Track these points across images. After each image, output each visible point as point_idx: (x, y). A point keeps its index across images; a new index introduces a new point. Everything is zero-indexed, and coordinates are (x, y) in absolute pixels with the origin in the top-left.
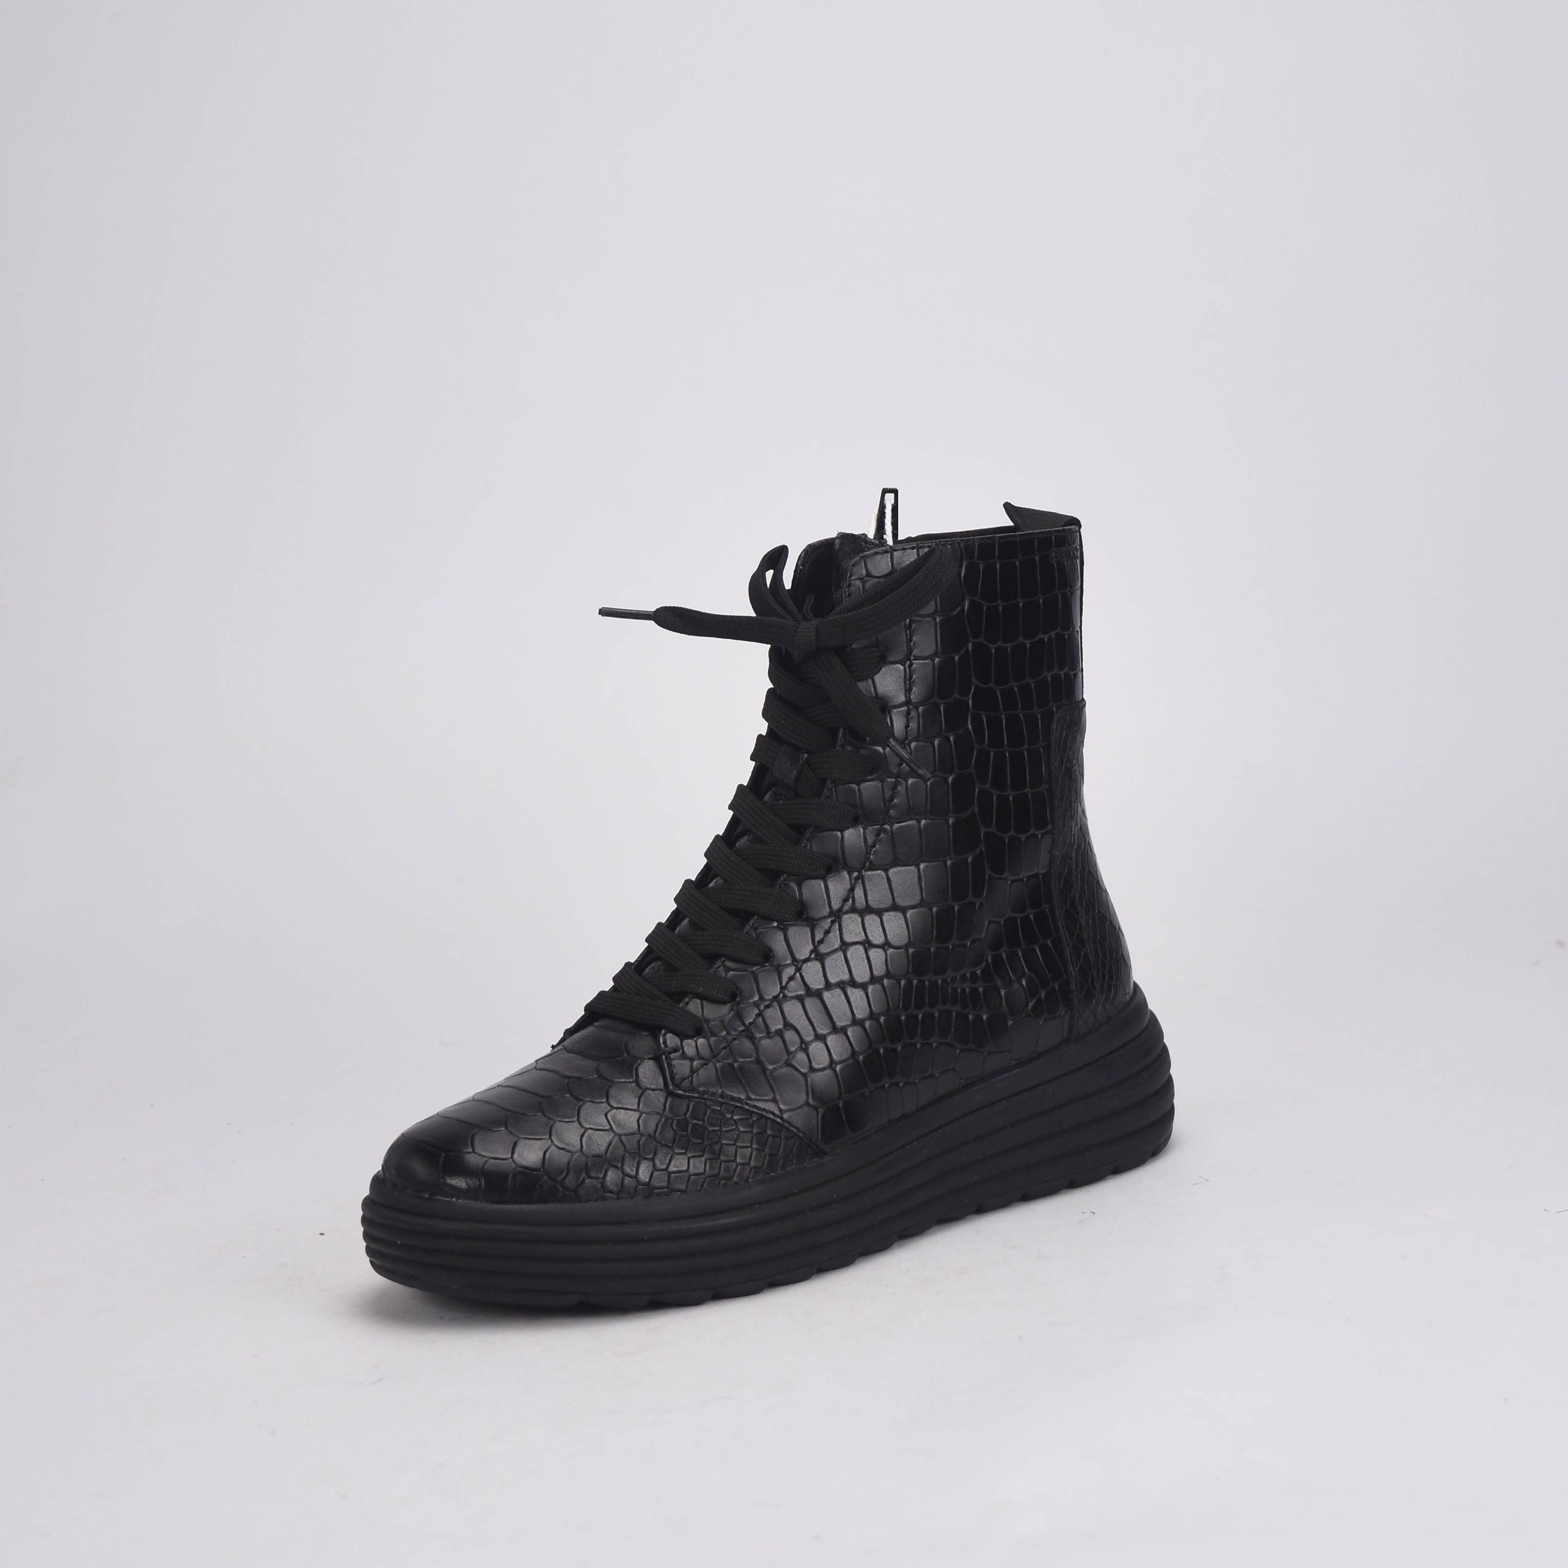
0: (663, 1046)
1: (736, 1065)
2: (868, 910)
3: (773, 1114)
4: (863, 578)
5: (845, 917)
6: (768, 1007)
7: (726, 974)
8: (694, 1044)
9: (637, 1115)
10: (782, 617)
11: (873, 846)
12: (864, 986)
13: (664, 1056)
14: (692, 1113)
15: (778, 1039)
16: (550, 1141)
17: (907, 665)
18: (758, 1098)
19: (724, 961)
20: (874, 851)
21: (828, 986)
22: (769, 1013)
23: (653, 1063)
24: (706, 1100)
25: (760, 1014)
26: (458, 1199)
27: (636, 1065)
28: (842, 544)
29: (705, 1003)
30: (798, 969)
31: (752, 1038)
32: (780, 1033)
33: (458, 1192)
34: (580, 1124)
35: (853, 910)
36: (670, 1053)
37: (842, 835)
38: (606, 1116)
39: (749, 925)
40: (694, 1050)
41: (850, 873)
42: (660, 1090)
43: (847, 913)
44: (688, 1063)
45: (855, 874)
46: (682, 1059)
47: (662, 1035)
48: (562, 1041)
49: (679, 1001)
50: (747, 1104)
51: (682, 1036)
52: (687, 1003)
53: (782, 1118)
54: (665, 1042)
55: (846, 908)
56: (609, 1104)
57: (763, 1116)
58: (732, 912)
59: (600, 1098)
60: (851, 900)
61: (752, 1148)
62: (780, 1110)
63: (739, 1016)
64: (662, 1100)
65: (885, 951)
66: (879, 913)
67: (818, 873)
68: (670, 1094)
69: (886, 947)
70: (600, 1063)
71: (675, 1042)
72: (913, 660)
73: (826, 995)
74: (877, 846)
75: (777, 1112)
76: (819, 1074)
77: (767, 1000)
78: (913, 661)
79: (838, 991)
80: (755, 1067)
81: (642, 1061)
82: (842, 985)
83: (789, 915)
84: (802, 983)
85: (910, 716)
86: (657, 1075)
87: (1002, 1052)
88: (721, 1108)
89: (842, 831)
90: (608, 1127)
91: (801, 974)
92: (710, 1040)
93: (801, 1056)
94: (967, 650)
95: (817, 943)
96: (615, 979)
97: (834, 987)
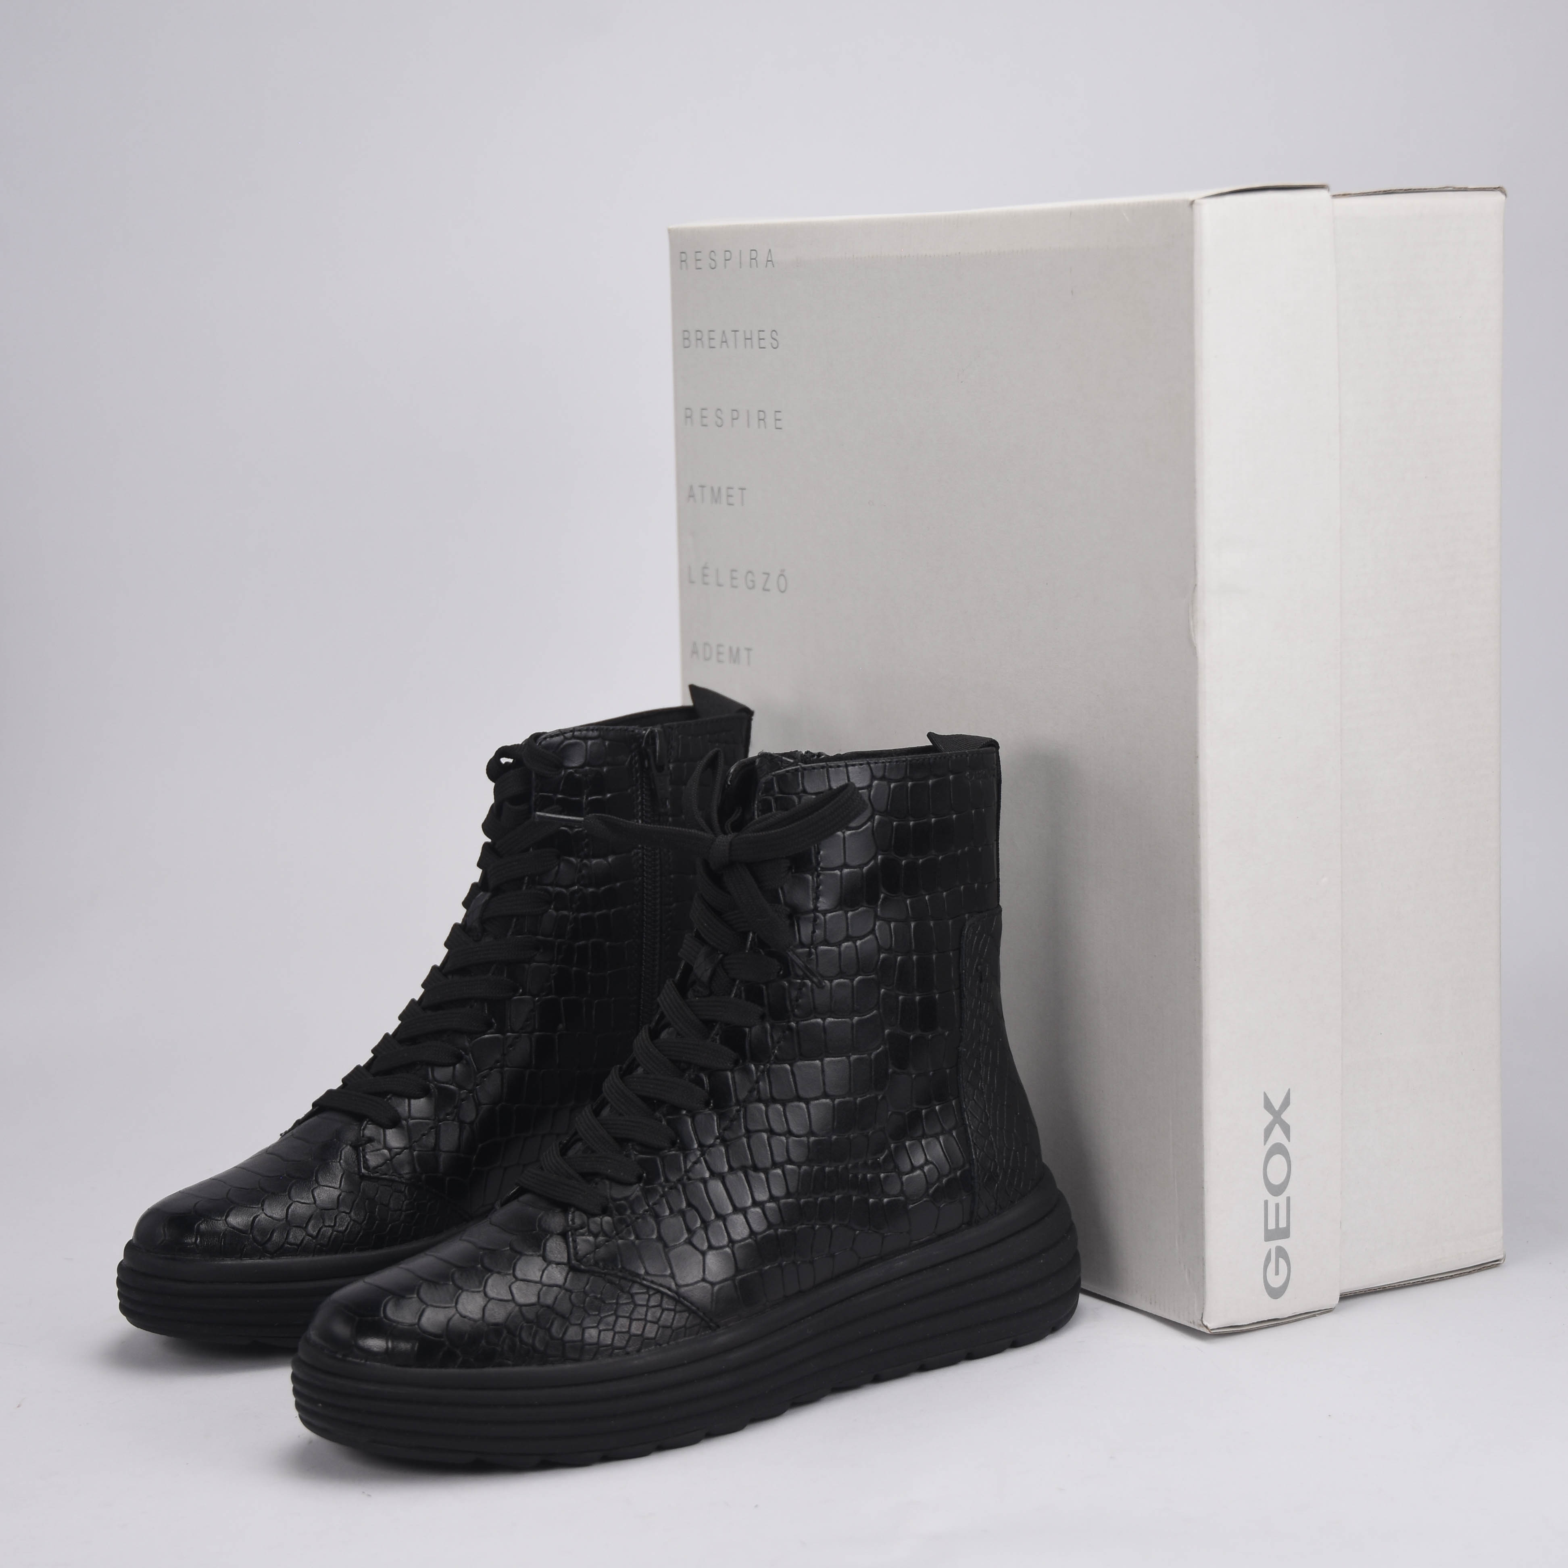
0: (570, 1223)
1: (637, 1242)
2: (772, 1099)
3: (669, 1288)
5: (751, 1106)
6: (672, 1188)
7: (635, 1157)
8: (600, 1222)
9: (539, 1287)
10: (702, 830)
11: (778, 1042)
12: (765, 1171)
13: (570, 1233)
14: (591, 1287)
15: (680, 1218)
16: (455, 1310)
17: (814, 876)
18: (656, 1273)
20: (779, 1047)
21: (731, 1170)
22: (673, 1194)
23: (560, 1238)
24: (607, 1275)
25: (665, 1195)
26: (366, 1361)
27: (546, 1239)
28: (761, 762)
29: (614, 1184)
30: (704, 1154)
31: (654, 1216)
32: (682, 1213)
33: (369, 1354)
34: (485, 1294)
35: (758, 1099)
36: (577, 1229)
37: (750, 1032)
38: (510, 1287)
40: (600, 1227)
41: (756, 1067)
42: (564, 1264)
43: (752, 1102)
44: (592, 1239)
45: (761, 1068)
46: (587, 1236)
47: (571, 1213)
50: (644, 1279)
51: (590, 1214)
53: (677, 1293)
54: (573, 1220)
55: (752, 1098)
56: (514, 1277)
57: (659, 1291)
58: (645, 1099)
59: (507, 1272)
60: (755, 1091)
61: (646, 1321)
62: (676, 1285)
63: (644, 1197)
64: (564, 1274)
65: (787, 1139)
66: (782, 1103)
68: (572, 1268)
69: (787, 1135)
70: (513, 1236)
71: (582, 1219)
74: (782, 1042)
75: (673, 1286)
76: (717, 1251)
77: (673, 1182)
78: (820, 872)
80: (657, 1244)
81: (551, 1236)
82: (744, 1170)
83: (699, 1103)
84: (706, 1167)
85: (816, 923)
86: (563, 1250)
87: (901, 1234)
88: (620, 1282)
89: (749, 1028)
90: (510, 1298)
91: (706, 1158)
92: (615, 1218)
93: (701, 1235)
94: (876, 863)
95: (723, 1129)
97: (736, 1170)
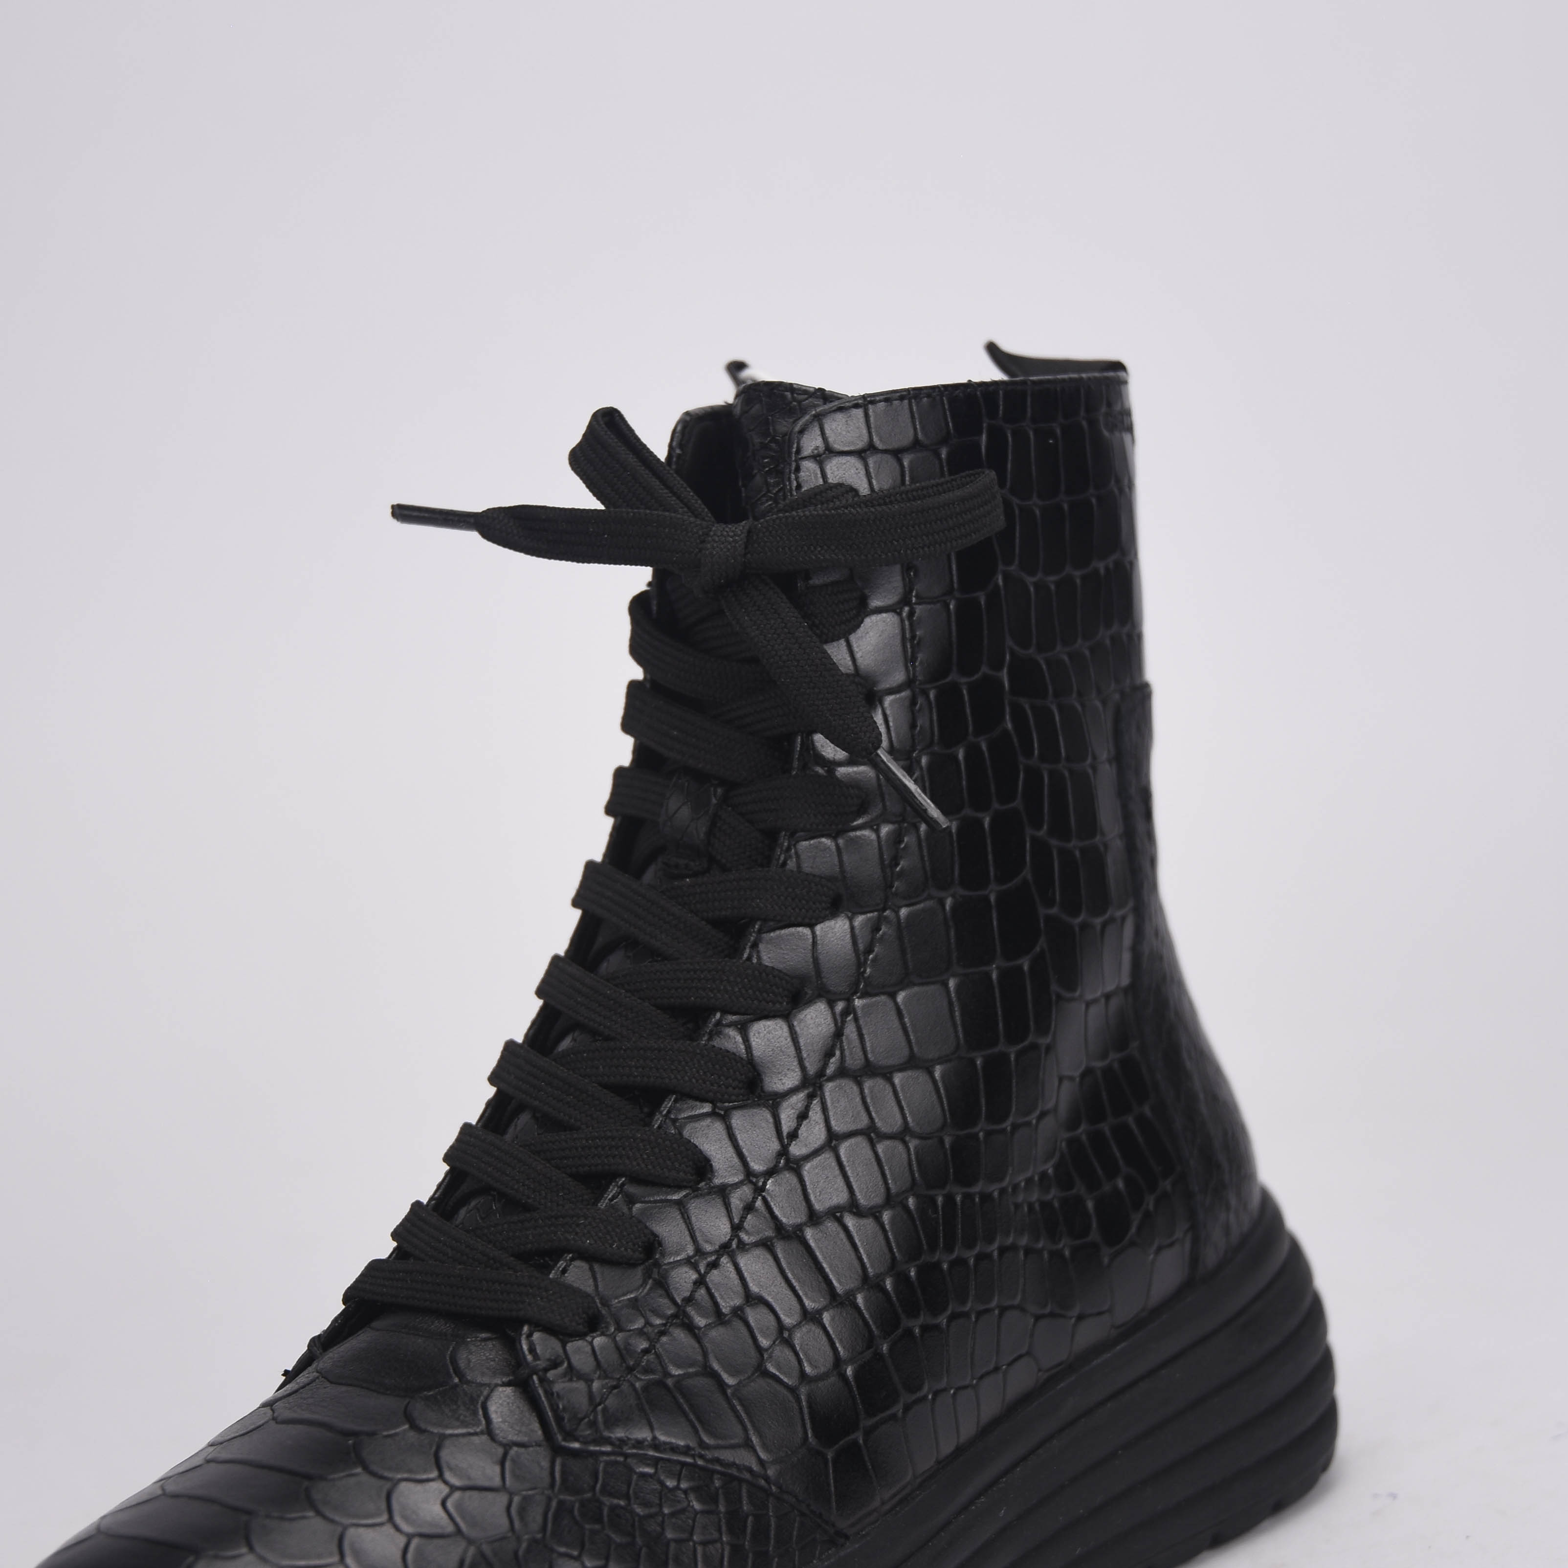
0: (529, 1358)
1: (670, 1382)
2: (869, 1070)
3: (750, 1470)
4: (819, 455)
5: (829, 1087)
6: (714, 1265)
7: (630, 1209)
8: (588, 1349)
9: (502, 1499)
11: (869, 950)
12: (874, 1213)
13: (535, 1378)
14: (604, 1486)
15: (738, 1324)
17: (904, 614)
18: (720, 1442)
19: (623, 1184)
20: (873, 961)
21: (814, 1218)
22: (714, 1276)
23: (515, 1392)
24: (626, 1456)
25: (701, 1282)
27: (482, 1398)
29: (596, 1267)
30: (759, 1190)
31: (690, 1328)
32: (738, 1313)
34: (397, 1529)
35: (842, 1072)
36: (546, 1370)
37: (814, 933)
38: (443, 1504)
39: (661, 1113)
40: (591, 1360)
41: (831, 1004)
42: (538, 1445)
43: (831, 1079)
44: (581, 1385)
45: (840, 1006)
46: (571, 1380)
47: (524, 1336)
48: (305, 1363)
49: (548, 1268)
50: (701, 1457)
51: (563, 1335)
52: (564, 1271)
53: (765, 1478)
54: (532, 1350)
55: (829, 1071)
56: (446, 1482)
57: (733, 1478)
58: (622, 1090)
59: (425, 1471)
60: (838, 1053)
61: (722, 1544)
62: (761, 1462)
63: (662, 1285)
64: (545, 1464)
65: (905, 1144)
66: (886, 1074)
67: (778, 1006)
68: (557, 1451)
69: (906, 1137)
70: (407, 1400)
71: (553, 1349)
72: (916, 604)
73: (809, 1234)
74: (876, 949)
75: (755, 1467)
76: (821, 1384)
77: (711, 1253)
78: (915, 606)
79: (831, 1226)
80: (703, 1382)
81: (492, 1391)
82: (835, 1214)
83: (734, 1088)
84: (767, 1215)
85: (917, 707)
86: (527, 1414)
87: (1100, 1314)
88: (656, 1469)
89: (811, 926)
90: (451, 1529)
91: (765, 1201)
92: (618, 1339)
93: (782, 1353)
94: (997, 585)
95: (787, 1138)
96: (396, 1235)
97: (824, 1218)
